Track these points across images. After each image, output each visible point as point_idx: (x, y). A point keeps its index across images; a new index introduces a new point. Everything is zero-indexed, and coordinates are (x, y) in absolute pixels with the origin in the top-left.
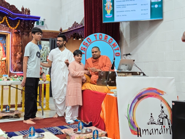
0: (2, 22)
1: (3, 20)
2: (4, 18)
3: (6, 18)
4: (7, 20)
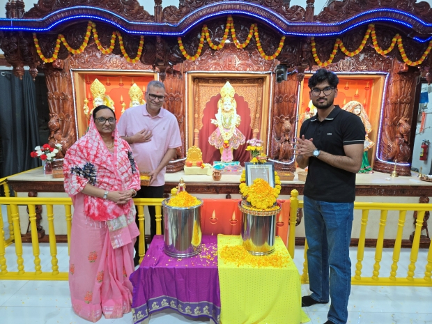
1: (393, 45)
2: (395, 40)
3: (400, 40)
4: (400, 45)
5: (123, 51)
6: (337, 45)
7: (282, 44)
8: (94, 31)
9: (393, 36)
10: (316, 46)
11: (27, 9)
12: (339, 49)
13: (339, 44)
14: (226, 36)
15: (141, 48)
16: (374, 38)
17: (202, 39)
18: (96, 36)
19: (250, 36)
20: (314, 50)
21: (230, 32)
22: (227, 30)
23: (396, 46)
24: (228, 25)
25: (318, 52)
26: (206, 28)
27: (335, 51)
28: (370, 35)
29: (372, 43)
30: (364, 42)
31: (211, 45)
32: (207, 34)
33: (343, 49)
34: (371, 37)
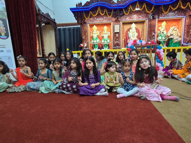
0: (186, 7)
1: (187, 5)
2: (188, 4)
3: (189, 4)
4: (189, 5)
5: (107, 14)
6: (170, 7)
7: (153, 8)
8: (100, 9)
9: (187, 3)
10: (163, 8)
11: (83, 5)
12: (170, 8)
13: (170, 6)
14: (136, 7)
15: (112, 13)
16: (181, 4)
17: (130, 9)
18: (100, 11)
19: (143, 6)
20: (163, 9)
21: (138, 6)
22: (137, 5)
23: (188, 6)
24: (137, 4)
25: (164, 9)
26: (131, 5)
27: (169, 9)
28: (180, 3)
29: (180, 5)
30: (178, 5)
31: (132, 10)
32: (131, 7)
33: (172, 8)
34: (180, 4)
